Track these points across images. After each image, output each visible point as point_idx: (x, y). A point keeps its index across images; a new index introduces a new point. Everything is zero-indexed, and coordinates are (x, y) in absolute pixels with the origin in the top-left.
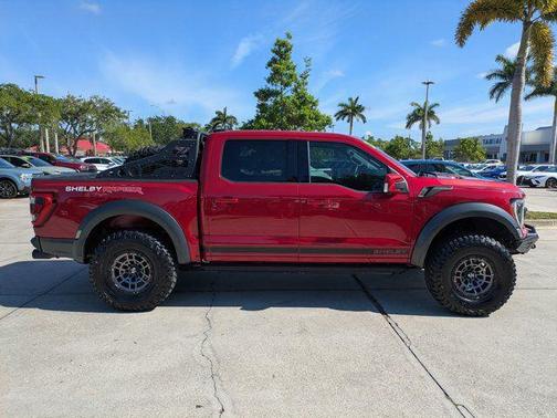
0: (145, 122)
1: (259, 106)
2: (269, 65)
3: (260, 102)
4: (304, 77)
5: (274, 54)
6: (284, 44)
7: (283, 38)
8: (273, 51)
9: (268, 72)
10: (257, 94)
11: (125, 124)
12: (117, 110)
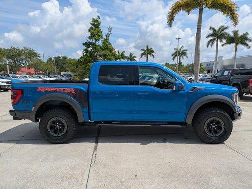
0: (53, 59)
1: (85, 50)
2: (90, 31)
3: (85, 48)
4: (108, 36)
5: (91, 26)
6: (97, 21)
7: (96, 18)
8: (92, 24)
9: (89, 34)
10: (84, 45)
11: (40, 60)
12: (36, 54)
